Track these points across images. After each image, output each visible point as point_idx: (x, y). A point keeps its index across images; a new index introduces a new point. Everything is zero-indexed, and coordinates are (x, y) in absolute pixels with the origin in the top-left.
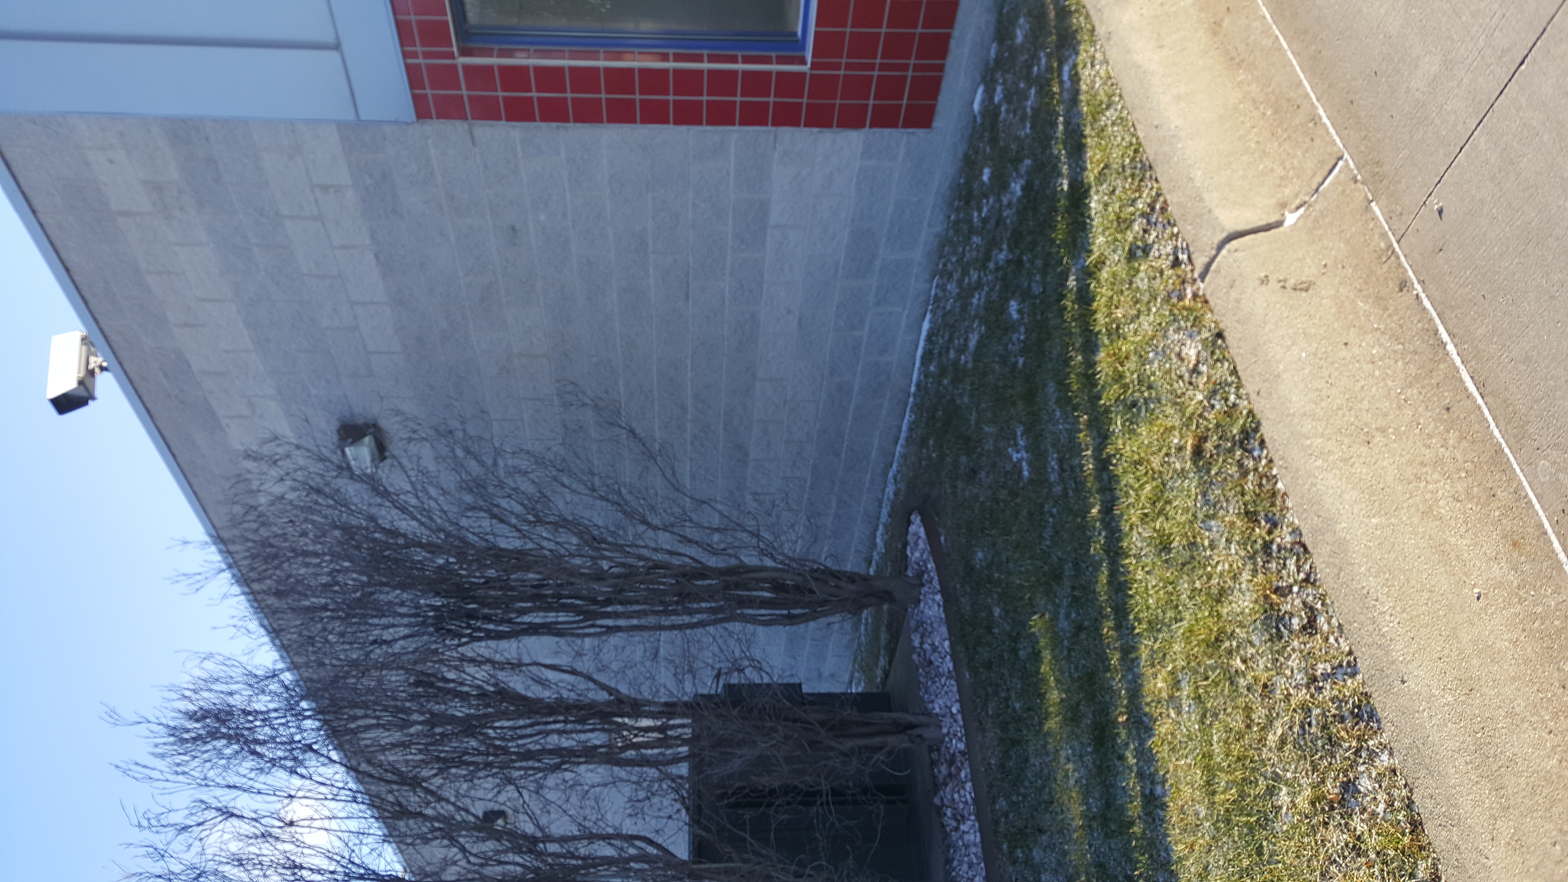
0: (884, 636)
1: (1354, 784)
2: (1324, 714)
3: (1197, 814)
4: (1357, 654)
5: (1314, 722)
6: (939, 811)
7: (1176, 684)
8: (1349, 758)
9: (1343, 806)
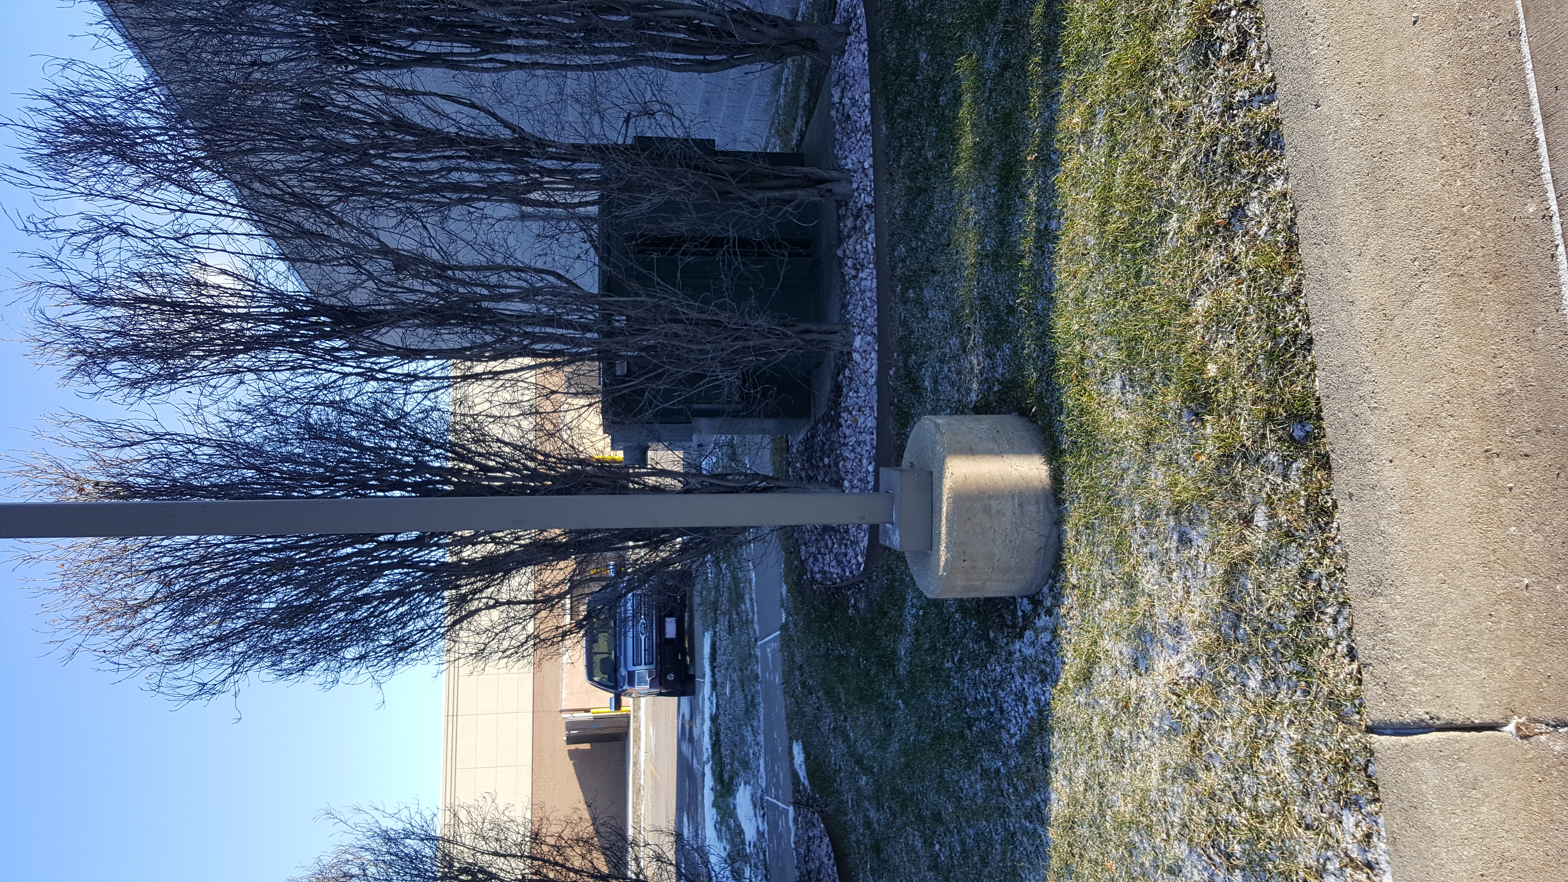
0: (803, 95)
1: (1243, 210)
2: (1231, 142)
3: (1085, 245)
4: (1279, 79)
5: (1219, 151)
6: (841, 263)
7: (1091, 119)
8: (1245, 184)
9: (1227, 230)
